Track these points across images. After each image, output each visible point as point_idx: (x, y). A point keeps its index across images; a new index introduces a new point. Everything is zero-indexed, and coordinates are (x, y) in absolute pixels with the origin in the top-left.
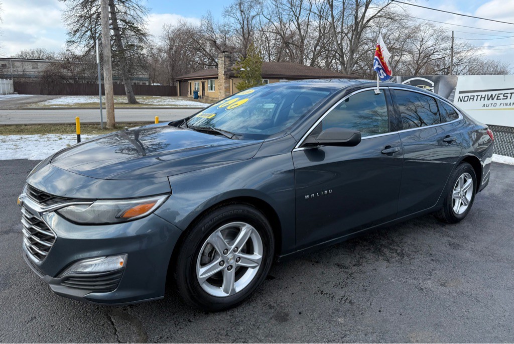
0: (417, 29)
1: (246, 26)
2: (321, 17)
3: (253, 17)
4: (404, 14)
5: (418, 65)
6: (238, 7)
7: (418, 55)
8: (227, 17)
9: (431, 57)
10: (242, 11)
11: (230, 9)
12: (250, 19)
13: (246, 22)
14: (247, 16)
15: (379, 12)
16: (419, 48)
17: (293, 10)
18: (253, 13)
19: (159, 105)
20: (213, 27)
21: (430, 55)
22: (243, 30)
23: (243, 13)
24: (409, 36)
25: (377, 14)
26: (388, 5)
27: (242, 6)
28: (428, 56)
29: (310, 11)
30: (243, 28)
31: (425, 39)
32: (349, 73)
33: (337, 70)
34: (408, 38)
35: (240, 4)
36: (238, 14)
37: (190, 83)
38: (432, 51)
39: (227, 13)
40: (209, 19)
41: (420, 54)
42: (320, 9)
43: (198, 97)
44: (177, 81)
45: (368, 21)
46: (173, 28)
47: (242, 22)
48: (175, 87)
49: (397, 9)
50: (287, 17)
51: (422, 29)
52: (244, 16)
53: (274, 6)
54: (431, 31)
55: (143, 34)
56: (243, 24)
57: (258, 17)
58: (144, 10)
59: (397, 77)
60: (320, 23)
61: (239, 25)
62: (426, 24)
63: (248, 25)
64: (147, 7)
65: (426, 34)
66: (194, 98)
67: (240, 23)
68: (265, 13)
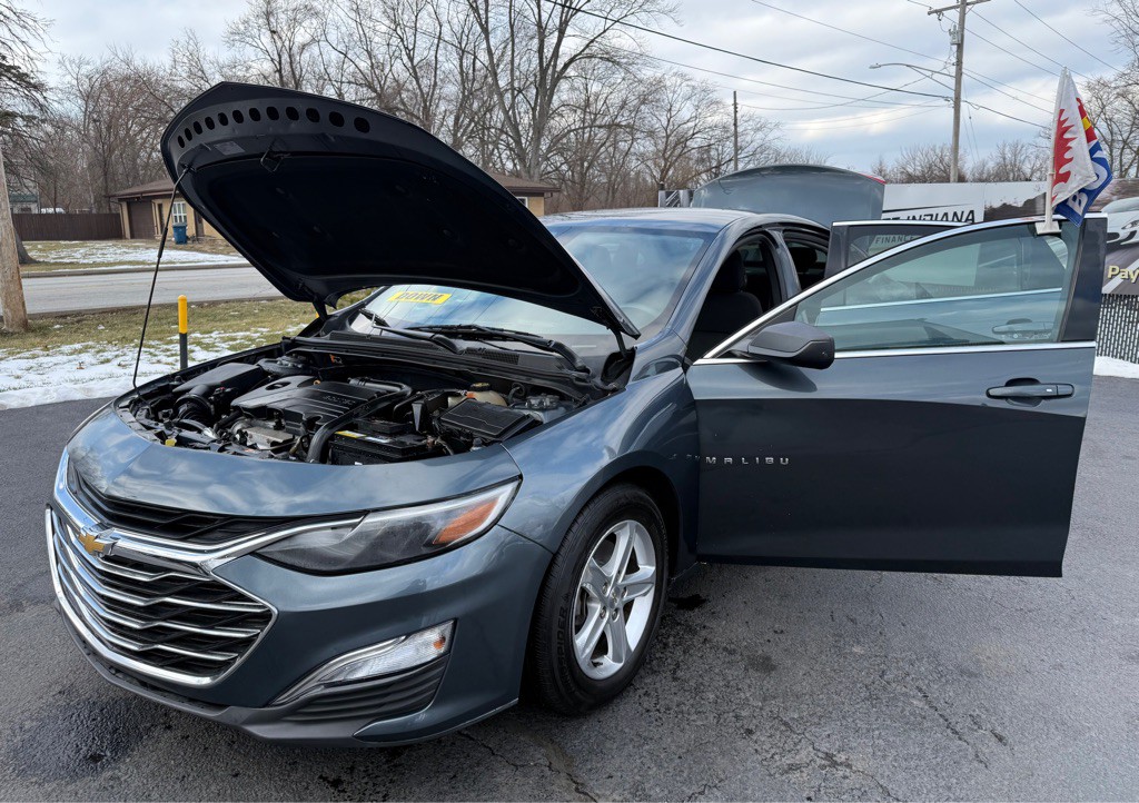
0: (658, 85)
1: (286, 68)
2: (463, 51)
3: (303, 47)
4: (638, 51)
5: (666, 160)
6: (261, 21)
7: (664, 140)
8: (237, 44)
9: (688, 143)
10: (273, 32)
11: (242, 27)
12: (295, 49)
13: (285, 57)
14: (287, 43)
15: (588, 46)
16: (665, 124)
17: (399, 32)
18: (301, 36)
19: (95, 264)
20: (206, 67)
21: (687, 140)
22: (281, 76)
23: (276, 37)
24: (645, 99)
25: (583, 51)
26: (605, 31)
27: (272, 19)
28: (683, 141)
29: (439, 38)
30: (280, 71)
31: (676, 106)
32: (536, 179)
33: (504, 169)
34: (643, 103)
35: (268, 14)
36: (266, 39)
37: (160, 206)
38: (691, 132)
39: (238, 35)
40: (190, 48)
41: (668, 136)
42: (459, 35)
43: (187, 238)
44: (120, 200)
45: (566, 66)
46: (89, 67)
47: (276, 57)
48: (118, 217)
49: (624, 42)
50: (383, 49)
51: (668, 84)
52: (279, 44)
53: (350, 21)
54: (685, 90)
55: (36, 87)
56: (280, 63)
57: (315, 49)
58: (31, 23)
59: (681, 192)
60: (461, 66)
61: (270, 64)
62: (675, 74)
63: (291, 63)
64: (38, 17)
65: (676, 96)
66: (177, 243)
67: (272, 60)
68: (332, 37)
